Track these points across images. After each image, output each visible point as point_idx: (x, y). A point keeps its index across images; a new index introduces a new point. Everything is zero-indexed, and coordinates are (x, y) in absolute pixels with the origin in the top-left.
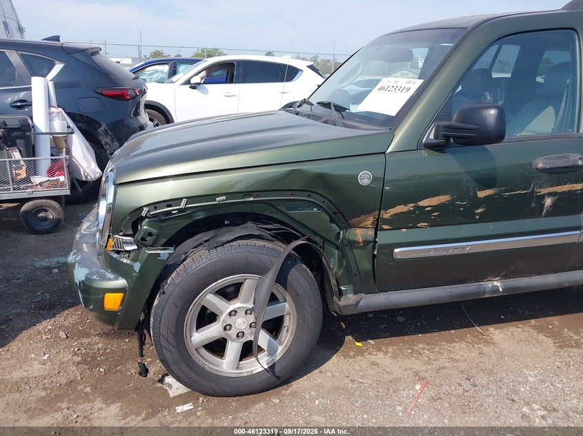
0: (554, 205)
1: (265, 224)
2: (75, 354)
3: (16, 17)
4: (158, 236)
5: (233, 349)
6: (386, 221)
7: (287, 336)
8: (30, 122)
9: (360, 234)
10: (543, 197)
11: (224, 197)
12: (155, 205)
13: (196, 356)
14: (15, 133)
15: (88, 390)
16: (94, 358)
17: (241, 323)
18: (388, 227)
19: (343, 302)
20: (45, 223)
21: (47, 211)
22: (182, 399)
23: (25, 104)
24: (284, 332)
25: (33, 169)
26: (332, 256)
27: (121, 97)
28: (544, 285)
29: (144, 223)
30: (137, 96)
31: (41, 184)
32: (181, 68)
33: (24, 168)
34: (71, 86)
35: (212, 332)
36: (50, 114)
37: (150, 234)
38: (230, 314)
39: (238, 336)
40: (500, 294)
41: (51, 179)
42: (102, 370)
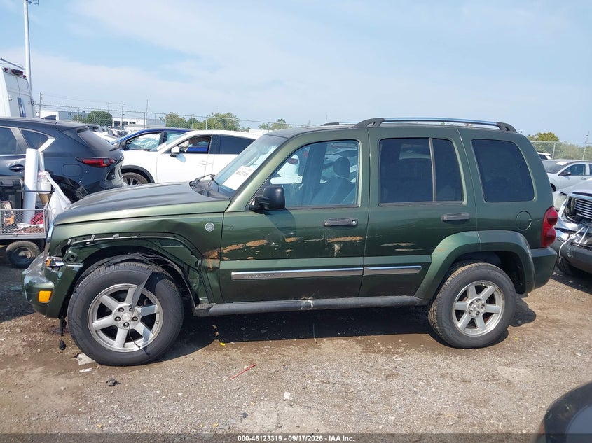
0: (341, 249)
1: (147, 254)
2: (24, 340)
3: (30, 93)
4: (77, 258)
5: (122, 334)
6: (226, 255)
7: (156, 328)
8: (21, 182)
9: (210, 263)
10: (332, 244)
11: (118, 235)
12: (76, 238)
13: (95, 336)
14: (9, 191)
15: (27, 359)
16: (36, 343)
17: (126, 316)
18: (227, 259)
19: (198, 307)
20: (24, 260)
21: (27, 250)
22: (86, 366)
23: (20, 169)
24: (155, 325)
25: (20, 218)
26: (194, 277)
27: (98, 165)
28: (345, 305)
29: (69, 249)
30: (112, 163)
31: (24, 229)
32: (171, 137)
33: (13, 217)
34: (59, 155)
35: (107, 321)
36: (38, 176)
37: (72, 256)
38: (119, 310)
39: (124, 325)
40: (311, 309)
41: (32, 226)
42: (39, 350)
